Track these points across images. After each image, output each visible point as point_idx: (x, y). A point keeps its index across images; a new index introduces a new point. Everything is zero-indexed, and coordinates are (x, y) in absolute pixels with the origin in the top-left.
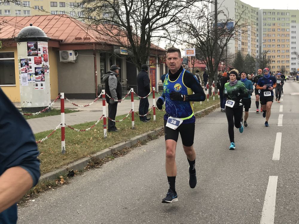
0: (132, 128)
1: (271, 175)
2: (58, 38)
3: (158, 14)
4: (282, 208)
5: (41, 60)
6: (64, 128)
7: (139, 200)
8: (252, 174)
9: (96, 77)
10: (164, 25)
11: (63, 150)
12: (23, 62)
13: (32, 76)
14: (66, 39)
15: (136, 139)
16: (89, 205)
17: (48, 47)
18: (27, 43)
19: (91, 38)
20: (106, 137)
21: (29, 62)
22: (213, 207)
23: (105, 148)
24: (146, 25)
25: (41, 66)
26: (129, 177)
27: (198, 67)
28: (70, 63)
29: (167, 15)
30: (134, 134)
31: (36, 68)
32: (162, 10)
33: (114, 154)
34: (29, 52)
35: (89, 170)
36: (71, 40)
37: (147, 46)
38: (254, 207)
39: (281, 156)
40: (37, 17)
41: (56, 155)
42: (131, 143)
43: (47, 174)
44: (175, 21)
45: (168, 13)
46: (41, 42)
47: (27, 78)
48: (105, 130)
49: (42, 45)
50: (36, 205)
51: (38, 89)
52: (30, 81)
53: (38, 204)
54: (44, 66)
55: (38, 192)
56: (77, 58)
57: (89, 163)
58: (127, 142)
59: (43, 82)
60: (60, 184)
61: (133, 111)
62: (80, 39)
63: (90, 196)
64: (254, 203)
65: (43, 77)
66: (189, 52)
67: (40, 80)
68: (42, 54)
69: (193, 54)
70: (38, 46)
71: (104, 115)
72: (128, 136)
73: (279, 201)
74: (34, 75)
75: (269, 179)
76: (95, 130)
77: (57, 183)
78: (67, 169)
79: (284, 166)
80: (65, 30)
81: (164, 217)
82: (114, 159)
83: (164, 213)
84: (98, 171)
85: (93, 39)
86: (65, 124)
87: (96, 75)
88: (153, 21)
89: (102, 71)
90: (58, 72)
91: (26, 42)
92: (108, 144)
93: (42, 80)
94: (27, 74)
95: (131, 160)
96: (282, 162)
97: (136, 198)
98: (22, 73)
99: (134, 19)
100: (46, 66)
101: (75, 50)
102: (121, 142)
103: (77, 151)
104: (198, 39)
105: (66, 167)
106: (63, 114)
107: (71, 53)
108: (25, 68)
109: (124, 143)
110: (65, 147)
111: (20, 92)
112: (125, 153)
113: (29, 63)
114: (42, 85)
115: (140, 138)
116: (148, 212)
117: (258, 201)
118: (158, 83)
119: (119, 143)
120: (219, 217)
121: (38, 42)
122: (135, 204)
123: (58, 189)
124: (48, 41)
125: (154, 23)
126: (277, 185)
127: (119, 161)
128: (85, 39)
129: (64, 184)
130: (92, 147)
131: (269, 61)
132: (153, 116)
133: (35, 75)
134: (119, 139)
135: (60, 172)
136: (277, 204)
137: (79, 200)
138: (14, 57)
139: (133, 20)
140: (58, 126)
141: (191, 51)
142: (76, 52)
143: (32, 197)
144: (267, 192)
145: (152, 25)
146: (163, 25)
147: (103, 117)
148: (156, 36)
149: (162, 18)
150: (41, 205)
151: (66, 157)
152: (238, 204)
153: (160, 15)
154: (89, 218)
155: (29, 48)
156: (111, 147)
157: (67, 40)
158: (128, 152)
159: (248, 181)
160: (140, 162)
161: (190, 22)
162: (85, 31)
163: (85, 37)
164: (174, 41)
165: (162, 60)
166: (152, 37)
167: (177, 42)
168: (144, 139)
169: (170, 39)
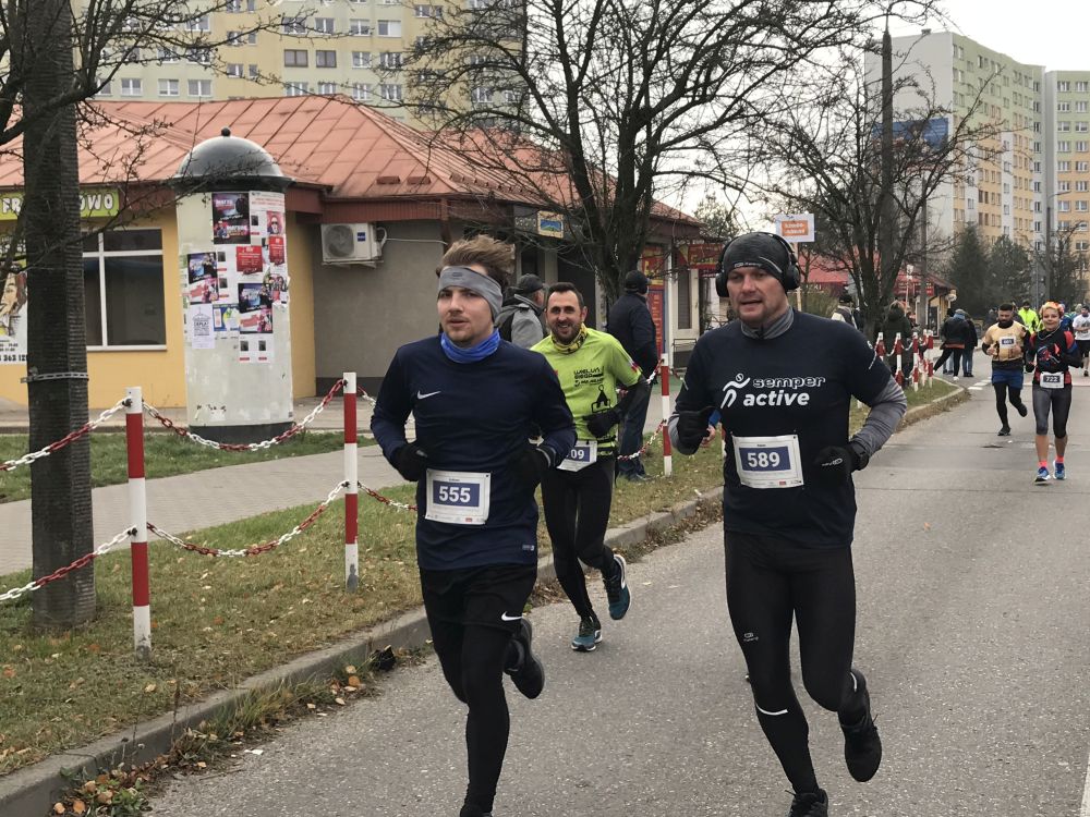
2: (315, 178)
3: (680, 91)
5: (261, 257)
6: (355, 496)
7: (629, 757)
8: (1036, 670)
10: (705, 129)
11: (352, 575)
12: (197, 265)
13: (230, 314)
14: (344, 184)
16: (453, 771)
17: (286, 210)
18: (213, 196)
19: (433, 179)
21: (220, 265)
22: (902, 786)
24: (639, 130)
25: (259, 278)
26: (590, 678)
27: (818, 283)
28: (360, 268)
29: (713, 96)
31: (241, 287)
32: (698, 78)
34: (219, 229)
36: (361, 186)
37: (639, 209)
38: (1052, 788)
40: (242, 106)
41: (328, 595)
43: (300, 659)
44: (743, 117)
45: (717, 89)
46: (262, 193)
47: (211, 321)
49: (266, 206)
50: (267, 769)
51: (248, 359)
52: (223, 333)
53: (275, 765)
54: (270, 278)
55: (273, 723)
56: (383, 249)
59: (265, 337)
60: (347, 694)
62: (396, 181)
63: (454, 739)
64: (1048, 774)
65: (266, 319)
66: (791, 229)
67: (255, 328)
68: (266, 234)
69: (806, 233)
70: (252, 207)
74: (235, 312)
77: (334, 692)
78: (370, 643)
80: (339, 152)
83: (725, 806)
85: (439, 182)
86: (359, 484)
88: (665, 118)
90: (315, 301)
91: (209, 195)
93: (263, 329)
94: (210, 306)
97: (620, 751)
98: (192, 303)
99: (594, 109)
100: (278, 278)
101: (378, 222)
103: (401, 581)
104: (823, 181)
105: (366, 636)
106: (351, 448)
107: (363, 234)
108: (203, 286)
110: (356, 567)
111: (187, 372)
113: (220, 270)
114: (263, 347)
115: (618, 538)
116: (665, 799)
117: (1064, 767)
118: (671, 342)
121: (250, 193)
122: (617, 769)
123: (339, 713)
124: (284, 190)
125: (665, 124)
127: (550, 617)
128: (412, 181)
129: (361, 695)
131: (1082, 263)
132: (663, 462)
133: (238, 311)
135: (344, 653)
137: (416, 754)
138: (160, 248)
139: (591, 112)
140: (336, 491)
141: (798, 225)
142: (380, 228)
143: (251, 741)
145: (659, 132)
146: (699, 132)
148: (677, 172)
149: (697, 107)
150: (285, 767)
151: (361, 600)
152: (991, 778)
153: (690, 93)
155: (218, 214)
157: (348, 185)
159: (1023, 698)
161: (793, 118)
162: (415, 154)
163: (413, 175)
164: (736, 188)
165: (686, 258)
166: (660, 173)
167: (749, 194)
168: (635, 544)
169: (724, 183)
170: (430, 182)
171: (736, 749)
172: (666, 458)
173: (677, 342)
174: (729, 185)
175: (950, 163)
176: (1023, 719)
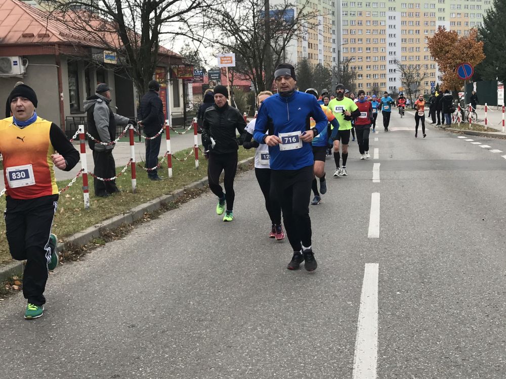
0: (133, 190)
1: (369, 262)
4: (388, 315)
7: (154, 311)
8: (337, 261)
9: (61, 103)
10: (182, 13)
14: (6, 36)
15: (140, 209)
16: (68, 323)
19: (50, 34)
20: (89, 207)
22: (279, 317)
23: (88, 227)
24: (151, 12)
26: (134, 274)
27: (238, 86)
28: (16, 78)
30: (137, 202)
33: (104, 236)
35: (62, 265)
36: (14, 38)
37: (153, 49)
38: (345, 314)
39: (381, 232)
42: (133, 216)
44: (200, 7)
48: (86, 196)
56: (27, 69)
57: (62, 252)
58: (126, 215)
60: (14, 289)
61: (134, 161)
62: (32, 36)
63: (68, 308)
64: (343, 308)
66: (224, 60)
71: (83, 170)
72: (126, 204)
73: (384, 303)
75: (365, 269)
76: (68, 196)
77: (7, 288)
79: (387, 246)
80: (3, 21)
81: (199, 338)
82: (104, 245)
83: (199, 332)
84: (79, 265)
85: (54, 36)
87: (62, 99)
88: (163, 6)
89: (72, 93)
92: (92, 219)
95: (135, 245)
96: (384, 241)
97: (150, 309)
99: (129, 2)
101: (23, 56)
102: (116, 215)
104: (238, 38)
107: (16, 62)
109: (122, 216)
112: (122, 233)
115: (147, 208)
116: (171, 330)
117: (350, 304)
118: (170, 113)
119: (111, 217)
120: (289, 333)
122: (148, 318)
123: (10, 298)
125: (163, 10)
126: (379, 278)
127: (115, 247)
128: (40, 36)
130: (64, 224)
131: (353, 76)
132: (167, 170)
134: (111, 210)
135: (12, 269)
136: (380, 308)
137: (49, 316)
139: (127, 4)
141: (227, 59)
142: (25, 59)
144: (363, 290)
145: (161, 13)
146: (178, 14)
147: (83, 172)
148: (168, 33)
149: (178, 2)
152: (319, 311)
154: (71, 346)
156: (99, 225)
157: (8, 37)
158: (128, 232)
159: (331, 273)
160: (151, 248)
161: (224, 8)
162: (41, 22)
163: (40, 33)
164: (198, 41)
165: (176, 74)
166: (162, 33)
167: (204, 43)
168: (155, 210)
169: (192, 38)
170: (49, 36)
171: (204, 305)
172: (169, 169)
173: (173, 114)
174: (195, 39)
175: (295, 30)
176: (332, 283)
